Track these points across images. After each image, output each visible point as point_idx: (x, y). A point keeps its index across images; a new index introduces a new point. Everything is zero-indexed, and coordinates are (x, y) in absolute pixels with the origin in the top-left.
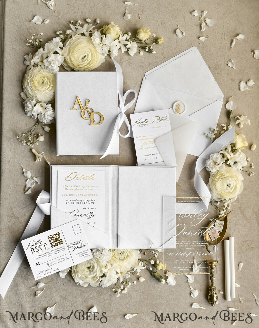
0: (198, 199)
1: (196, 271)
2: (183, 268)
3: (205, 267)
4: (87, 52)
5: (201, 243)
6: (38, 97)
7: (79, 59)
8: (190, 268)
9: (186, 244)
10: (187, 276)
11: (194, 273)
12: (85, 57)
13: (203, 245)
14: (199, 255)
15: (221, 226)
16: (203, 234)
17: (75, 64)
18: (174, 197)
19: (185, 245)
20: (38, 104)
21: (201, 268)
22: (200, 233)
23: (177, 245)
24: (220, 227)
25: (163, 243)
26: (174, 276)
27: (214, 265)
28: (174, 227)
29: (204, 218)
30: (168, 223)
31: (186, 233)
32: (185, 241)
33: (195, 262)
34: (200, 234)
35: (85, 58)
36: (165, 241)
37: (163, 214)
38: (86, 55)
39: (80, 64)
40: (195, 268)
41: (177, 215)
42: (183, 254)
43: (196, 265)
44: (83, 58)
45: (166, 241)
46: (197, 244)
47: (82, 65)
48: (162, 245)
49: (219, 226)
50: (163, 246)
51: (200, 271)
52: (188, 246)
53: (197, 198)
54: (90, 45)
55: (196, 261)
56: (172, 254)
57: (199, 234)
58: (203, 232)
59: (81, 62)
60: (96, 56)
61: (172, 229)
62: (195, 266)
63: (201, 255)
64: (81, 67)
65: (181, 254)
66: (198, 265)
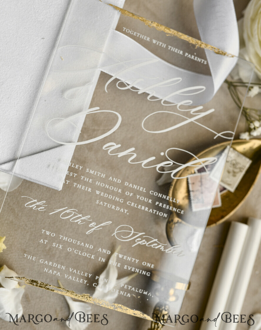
0: (194, 46)
1: (105, 295)
2: (63, 268)
3: (140, 291)
5: (154, 202)
8: (87, 278)
9: (102, 185)
10: (71, 302)
11: (97, 302)
13: (160, 209)
14: (134, 241)
15: (234, 174)
16: (174, 172)
18: (116, 8)
19: (99, 188)
21: (128, 291)
22: (162, 164)
23: (67, 178)
24: (231, 174)
25: (19, 154)
26: (22, 290)
27: (174, 295)
28: (79, 111)
29: (192, 120)
30: (63, 91)
31: (112, 148)
32: (103, 176)
33: (113, 262)
34: (162, 169)
36: (27, 151)
37: (55, 52)
40: (105, 284)
41: (104, 77)
42: (80, 219)
43: (114, 275)
45: (34, 151)
46: (142, 198)
48: (14, 160)
49: (231, 169)
50: (14, 165)
51: (119, 300)
52: (106, 195)
53: (192, 40)
55: (118, 260)
56: (38, 206)
57: (159, 166)
58: (174, 167)
61: (67, 116)
62: (107, 277)
63: (143, 242)
65: (71, 218)
66: (120, 277)
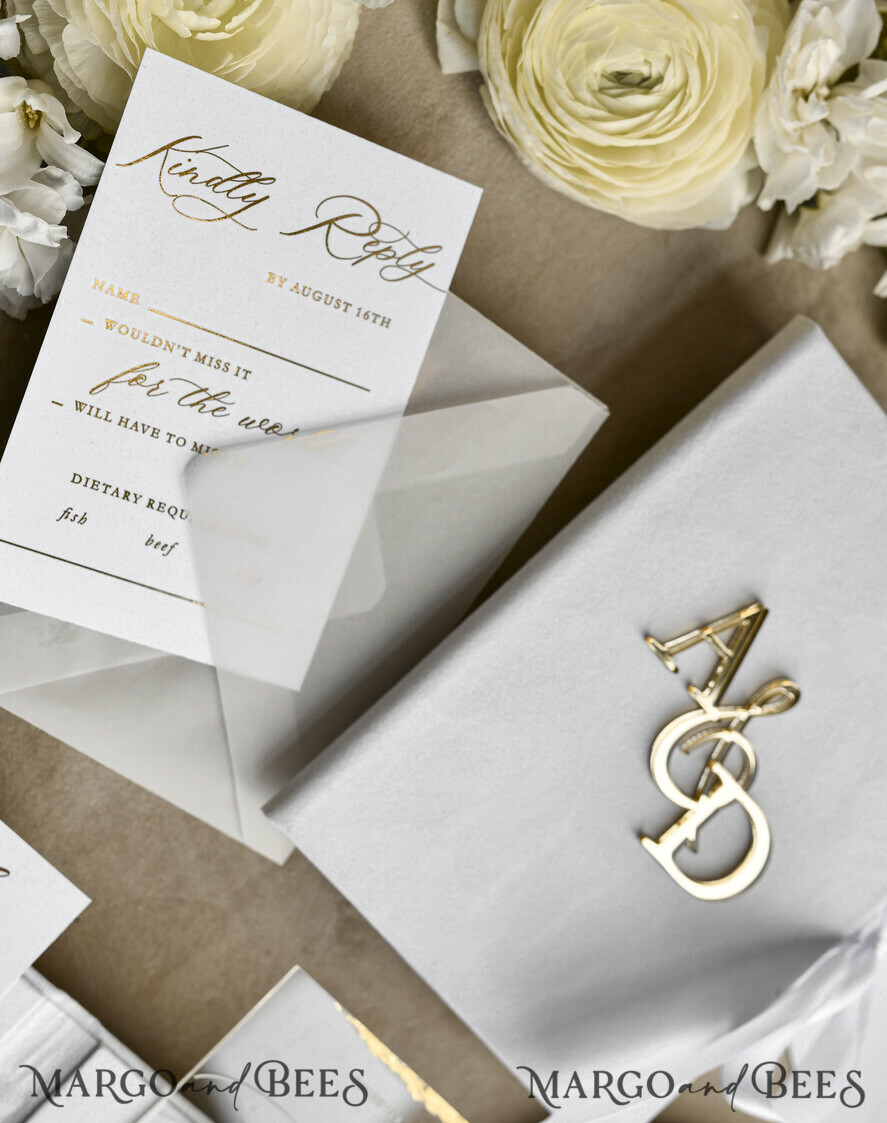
4: (694, 73)
6: (68, 31)
7: (592, 54)
12: (646, 84)
17: (529, 59)
20: (17, 86)
35: (637, 100)
38: (672, 81)
39: (564, 94)
44: (622, 80)
47: (567, 119)
54: (752, 40)
59: (588, 97)
60: (716, 154)
64: (548, 119)
